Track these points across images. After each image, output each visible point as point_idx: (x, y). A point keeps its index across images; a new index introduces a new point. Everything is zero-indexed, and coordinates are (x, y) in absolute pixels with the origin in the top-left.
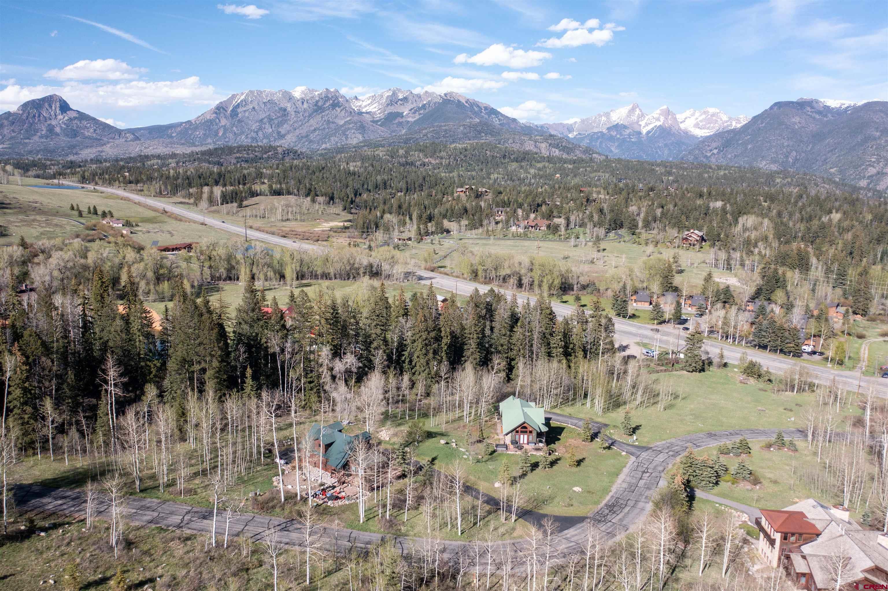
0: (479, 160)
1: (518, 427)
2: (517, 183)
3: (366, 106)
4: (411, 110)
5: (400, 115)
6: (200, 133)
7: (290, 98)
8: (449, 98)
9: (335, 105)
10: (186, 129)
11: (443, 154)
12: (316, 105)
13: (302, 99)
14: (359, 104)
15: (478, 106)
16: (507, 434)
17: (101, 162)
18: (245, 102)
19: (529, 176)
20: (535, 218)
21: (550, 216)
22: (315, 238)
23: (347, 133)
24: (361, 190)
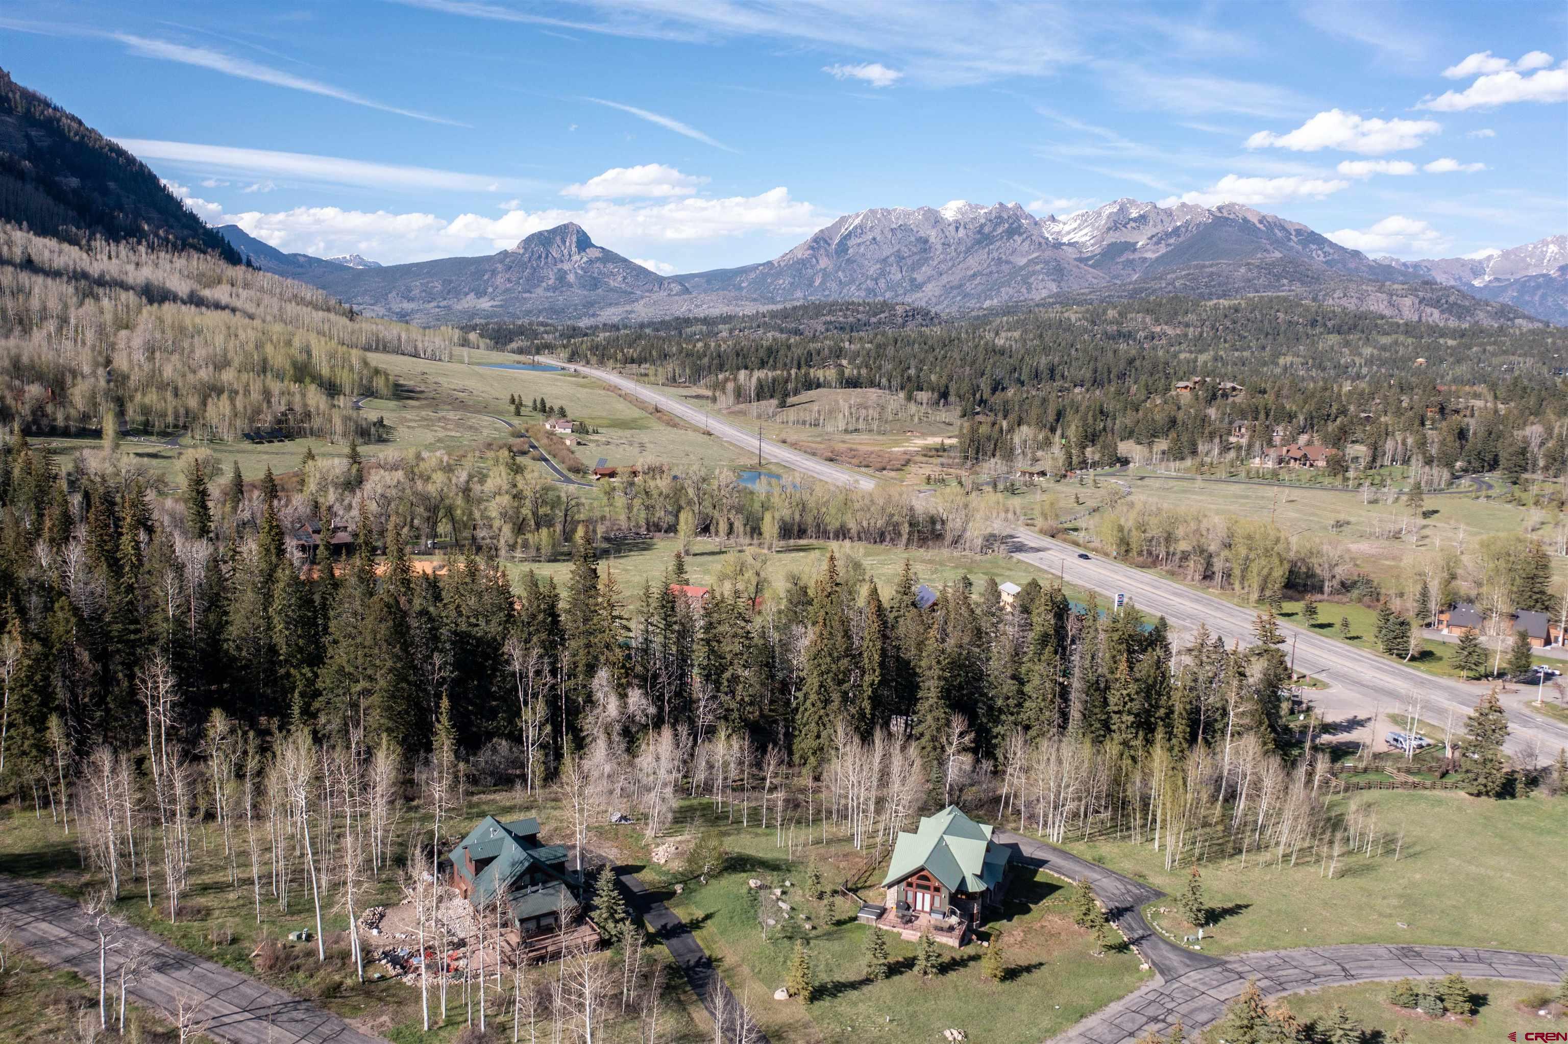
0: (1260, 330)
1: (912, 875)
2: (1332, 373)
3: (1069, 233)
4: (1151, 238)
5: (1131, 247)
6: (784, 282)
7: (935, 219)
8: (1225, 214)
9: (1014, 230)
10: (764, 276)
11: (1191, 317)
12: (979, 232)
13: (957, 221)
14: (1056, 228)
15: (1283, 228)
16: (890, 886)
17: (618, 329)
18: (860, 230)
19: (1358, 360)
20: (1309, 443)
21: (1340, 439)
22: (879, 465)
23: (1032, 280)
24: (1006, 383)
